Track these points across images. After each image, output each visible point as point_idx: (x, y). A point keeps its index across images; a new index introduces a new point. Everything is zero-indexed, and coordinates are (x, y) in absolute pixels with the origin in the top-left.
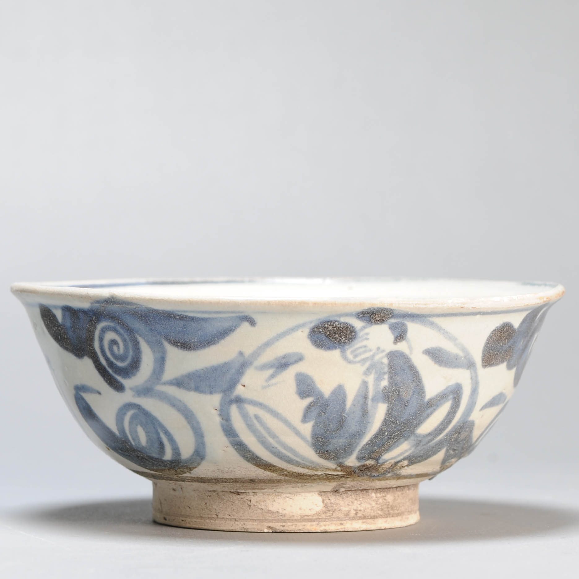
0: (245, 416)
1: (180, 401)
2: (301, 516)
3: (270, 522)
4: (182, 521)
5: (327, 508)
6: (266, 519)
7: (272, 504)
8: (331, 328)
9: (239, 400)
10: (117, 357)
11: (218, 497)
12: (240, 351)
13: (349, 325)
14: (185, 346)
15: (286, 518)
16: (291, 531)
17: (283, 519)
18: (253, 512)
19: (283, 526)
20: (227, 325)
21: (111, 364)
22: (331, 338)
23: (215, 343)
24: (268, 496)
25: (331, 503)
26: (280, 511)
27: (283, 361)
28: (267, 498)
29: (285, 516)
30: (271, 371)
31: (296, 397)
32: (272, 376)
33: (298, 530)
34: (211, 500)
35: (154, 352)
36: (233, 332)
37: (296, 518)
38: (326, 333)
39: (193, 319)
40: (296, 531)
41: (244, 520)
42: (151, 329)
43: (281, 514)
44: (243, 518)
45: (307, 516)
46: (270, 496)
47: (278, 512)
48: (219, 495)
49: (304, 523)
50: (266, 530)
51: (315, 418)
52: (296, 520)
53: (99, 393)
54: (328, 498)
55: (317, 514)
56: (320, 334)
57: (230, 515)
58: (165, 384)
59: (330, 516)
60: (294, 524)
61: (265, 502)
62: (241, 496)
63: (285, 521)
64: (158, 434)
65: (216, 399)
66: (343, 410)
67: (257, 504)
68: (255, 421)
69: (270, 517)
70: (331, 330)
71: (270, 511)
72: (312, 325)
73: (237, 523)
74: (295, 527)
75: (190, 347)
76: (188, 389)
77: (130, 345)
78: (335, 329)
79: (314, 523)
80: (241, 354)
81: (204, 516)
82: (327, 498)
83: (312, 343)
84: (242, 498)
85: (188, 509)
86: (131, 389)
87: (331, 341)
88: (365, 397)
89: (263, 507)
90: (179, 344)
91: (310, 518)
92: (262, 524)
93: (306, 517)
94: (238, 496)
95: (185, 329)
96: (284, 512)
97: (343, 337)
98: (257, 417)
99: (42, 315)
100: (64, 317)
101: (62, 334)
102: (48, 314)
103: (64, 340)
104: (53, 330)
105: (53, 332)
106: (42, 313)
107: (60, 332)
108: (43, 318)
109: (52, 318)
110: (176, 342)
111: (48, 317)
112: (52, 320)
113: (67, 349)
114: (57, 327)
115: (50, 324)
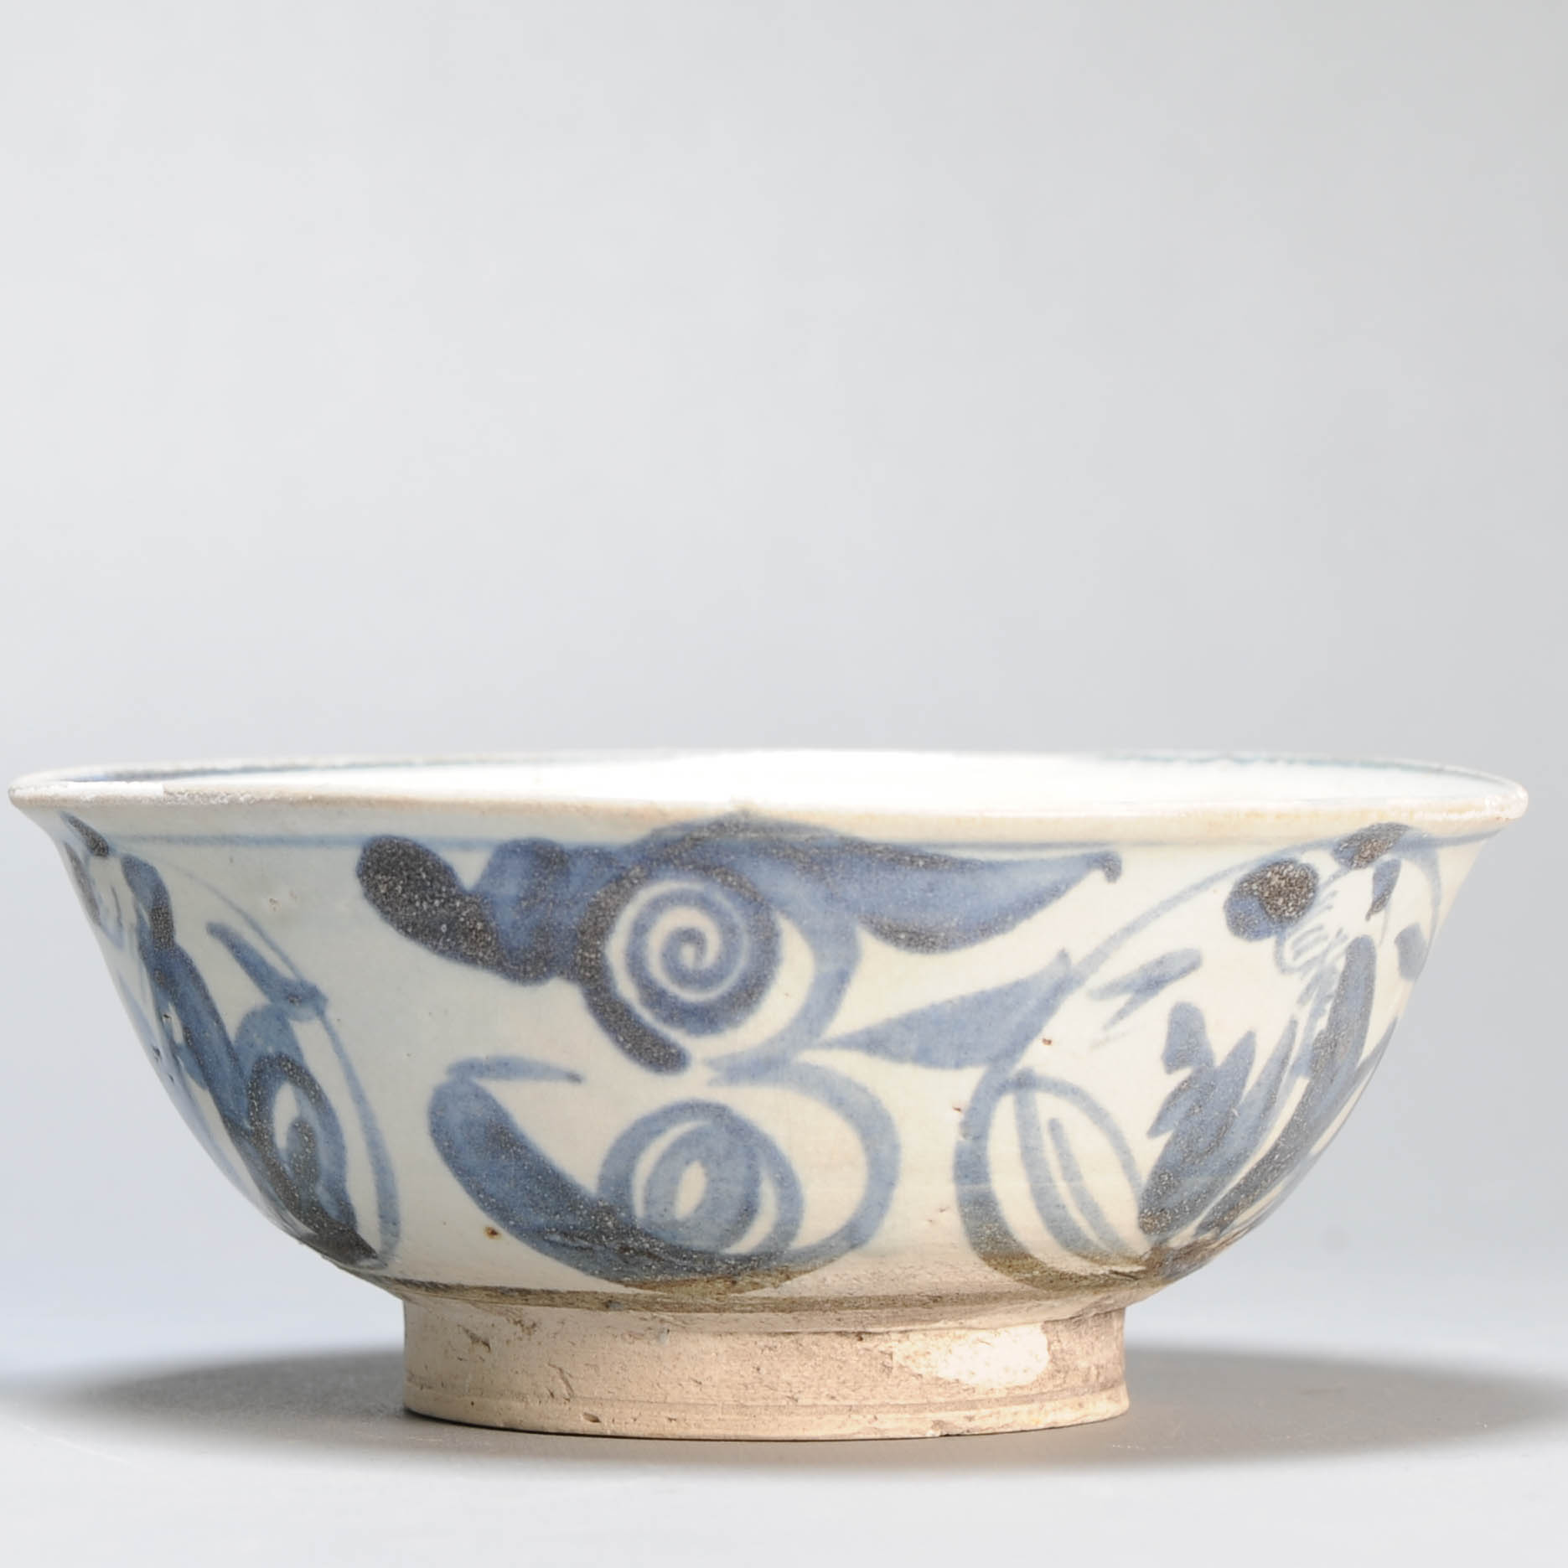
0: (1026, 1124)
1: (864, 1090)
2: (1007, 1389)
3: (940, 1409)
4: (670, 1420)
5: (1059, 1366)
6: (932, 1400)
7: (945, 1360)
8: (1275, 881)
9: (1025, 1083)
10: (683, 977)
11: (797, 1349)
12: (1063, 950)
13: (1312, 872)
14: (919, 939)
15: (976, 1396)
16: (987, 1429)
17: (969, 1399)
18: (898, 1385)
19: (970, 1419)
20: (1046, 879)
21: (655, 997)
22: (1269, 906)
23: (1003, 931)
24: (936, 1339)
25: (1062, 1351)
26: (964, 1378)
27: (1156, 973)
28: (933, 1345)
29: (974, 1392)
30: (1121, 1001)
31: (1160, 1067)
32: (1121, 1014)
33: (1002, 1427)
34: (776, 1359)
35: (820, 958)
36: (1059, 897)
37: (997, 1395)
38: (1262, 893)
39: (962, 866)
40: (997, 1431)
41: (873, 1407)
42: (831, 897)
43: (965, 1387)
44: (871, 1402)
45: (1021, 1388)
46: (940, 1340)
47: (957, 1381)
48: (801, 1345)
49: (1014, 1408)
50: (930, 1433)
51: (1177, 1123)
52: (997, 1400)
53: (574, 1078)
54: (1058, 1336)
55: (1039, 1382)
56: (1249, 897)
57: (833, 1398)
58: (830, 1045)
59: (1061, 1385)
60: (995, 1410)
61: (928, 1357)
62: (868, 1343)
63: (972, 1405)
64: (753, 1181)
65: (966, 1081)
66: (1238, 1095)
67: (909, 1363)
68: (1047, 1138)
69: (939, 1395)
70: (1274, 887)
71: (941, 1379)
72: (1239, 875)
73: (855, 1417)
74: (998, 1418)
75: (934, 943)
76: (898, 1057)
77: (746, 943)
78: (1283, 882)
79: (1035, 1406)
80: (1063, 956)
81: (749, 1403)
82: (1055, 1338)
83: (1228, 921)
84: (867, 1350)
85: (694, 1389)
86: (711, 1063)
87: (1265, 916)
88: (1283, 1062)
89: (922, 1371)
90: (903, 936)
91: (1026, 1392)
92: (921, 1416)
93: (1018, 1392)
94: (859, 1345)
95: (930, 895)
96: (972, 1382)
97: (1290, 904)
98: (1055, 1127)
99: (368, 868)
100: (494, 870)
101: (462, 919)
102: (406, 865)
103: (466, 936)
104: (417, 909)
105: (414, 914)
106: (373, 863)
107: (453, 914)
108: (371, 875)
109: (424, 876)
110: (896, 931)
111: (405, 874)
112: (422, 880)
113: (471, 960)
114: (442, 901)
115: (403, 892)
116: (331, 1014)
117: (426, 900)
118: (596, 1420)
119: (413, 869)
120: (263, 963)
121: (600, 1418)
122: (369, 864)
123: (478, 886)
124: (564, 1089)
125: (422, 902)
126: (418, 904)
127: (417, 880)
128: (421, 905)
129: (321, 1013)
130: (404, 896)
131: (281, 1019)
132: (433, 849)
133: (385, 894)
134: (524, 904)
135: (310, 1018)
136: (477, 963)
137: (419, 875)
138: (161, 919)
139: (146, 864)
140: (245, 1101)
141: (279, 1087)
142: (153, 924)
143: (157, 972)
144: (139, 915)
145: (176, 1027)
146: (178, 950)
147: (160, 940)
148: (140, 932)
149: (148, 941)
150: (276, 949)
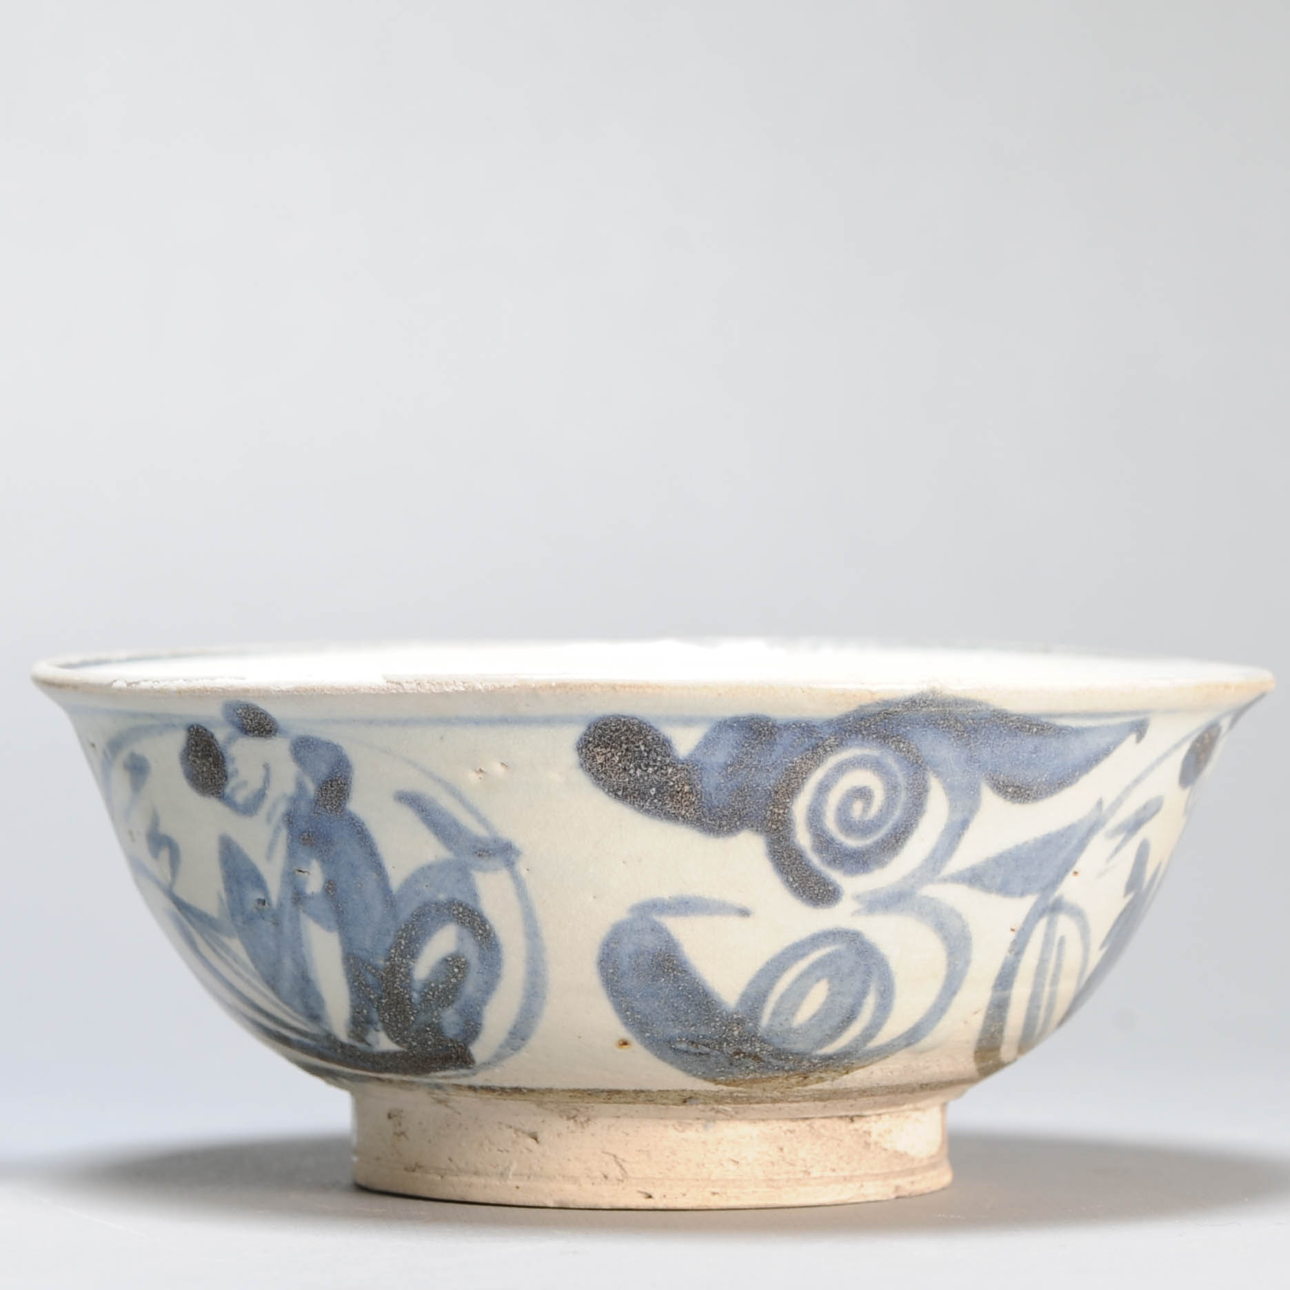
0: (1047, 941)
1: (959, 916)
2: (928, 1158)
3: (897, 1176)
4: (714, 1194)
6: (893, 1170)
7: (900, 1137)
9: (1056, 908)
10: (848, 826)
11: (810, 1131)
12: (1101, 799)
13: (1219, 731)
14: (1018, 792)
15: (915, 1165)
16: (920, 1191)
17: (912, 1167)
18: (874, 1158)
19: (913, 1183)
20: (1103, 742)
21: (824, 843)
22: (1197, 761)
23: (1071, 784)
24: (896, 1119)
26: (909, 1151)
27: (1141, 816)
28: (894, 1125)
29: (914, 1161)
30: (1119, 839)
31: (1122, 892)
32: (1117, 850)
34: (795, 1140)
35: (953, 809)
36: (1108, 756)
37: (923, 1163)
38: (1199, 750)
39: (1060, 732)
41: (859, 1176)
42: (970, 759)
43: (910, 1158)
44: (858, 1173)
45: (933, 1157)
46: (899, 1119)
47: (906, 1153)
48: (813, 1128)
49: (931, 1174)
50: (892, 1196)
51: (1113, 939)
52: (923, 1167)
53: (744, 913)
55: (938, 1152)
56: (1193, 754)
57: (834, 1170)
58: (945, 880)
60: (923, 1175)
61: (891, 1134)
62: (858, 1124)
63: (912, 1172)
64: (863, 994)
65: (1019, 908)
67: (880, 1139)
68: (1054, 951)
69: (897, 1164)
70: (1204, 744)
71: (897, 1152)
72: (1195, 736)
73: (850, 1185)
75: (1028, 795)
76: (987, 889)
77: (903, 797)
78: (1208, 741)
79: (938, 1171)
80: (1100, 803)
81: (776, 1177)
82: (943, 1117)
83: (1180, 773)
84: (856, 1130)
85: (731, 1166)
86: (857, 897)
87: (1194, 768)
89: (888, 1145)
90: (1010, 790)
91: (935, 1160)
92: (887, 1182)
93: (932, 1160)
94: (852, 1126)
95: (1034, 756)
96: (913, 1153)
97: (1204, 758)
99: (589, 742)
100: (708, 743)
101: (671, 783)
102: (627, 739)
103: (672, 797)
104: (630, 775)
105: (627, 780)
106: (594, 738)
107: (664, 779)
108: (591, 749)
109: (643, 748)
110: (1007, 786)
111: (624, 746)
112: (640, 752)
113: (673, 817)
114: (656, 768)
115: (620, 761)
116: (521, 867)
117: (640, 768)
118: (650, 1197)
119: (633, 743)
120: (455, 823)
121: (653, 1195)
122: (591, 739)
123: (691, 755)
124: (735, 921)
125: (636, 770)
126: (632, 772)
127: (635, 752)
128: (635, 773)
129: (510, 865)
130: (620, 765)
131: (463, 872)
132: (656, 726)
133: (601, 764)
134: (730, 769)
135: (496, 869)
136: (678, 820)
137: (638, 747)
138: (333, 789)
139: (329, 743)
140: (389, 941)
141: (441, 927)
142: (320, 794)
143: (306, 834)
144: (300, 786)
145: (314, 881)
146: (348, 815)
147: (325, 807)
148: (294, 800)
149: (304, 808)
150: (473, 811)
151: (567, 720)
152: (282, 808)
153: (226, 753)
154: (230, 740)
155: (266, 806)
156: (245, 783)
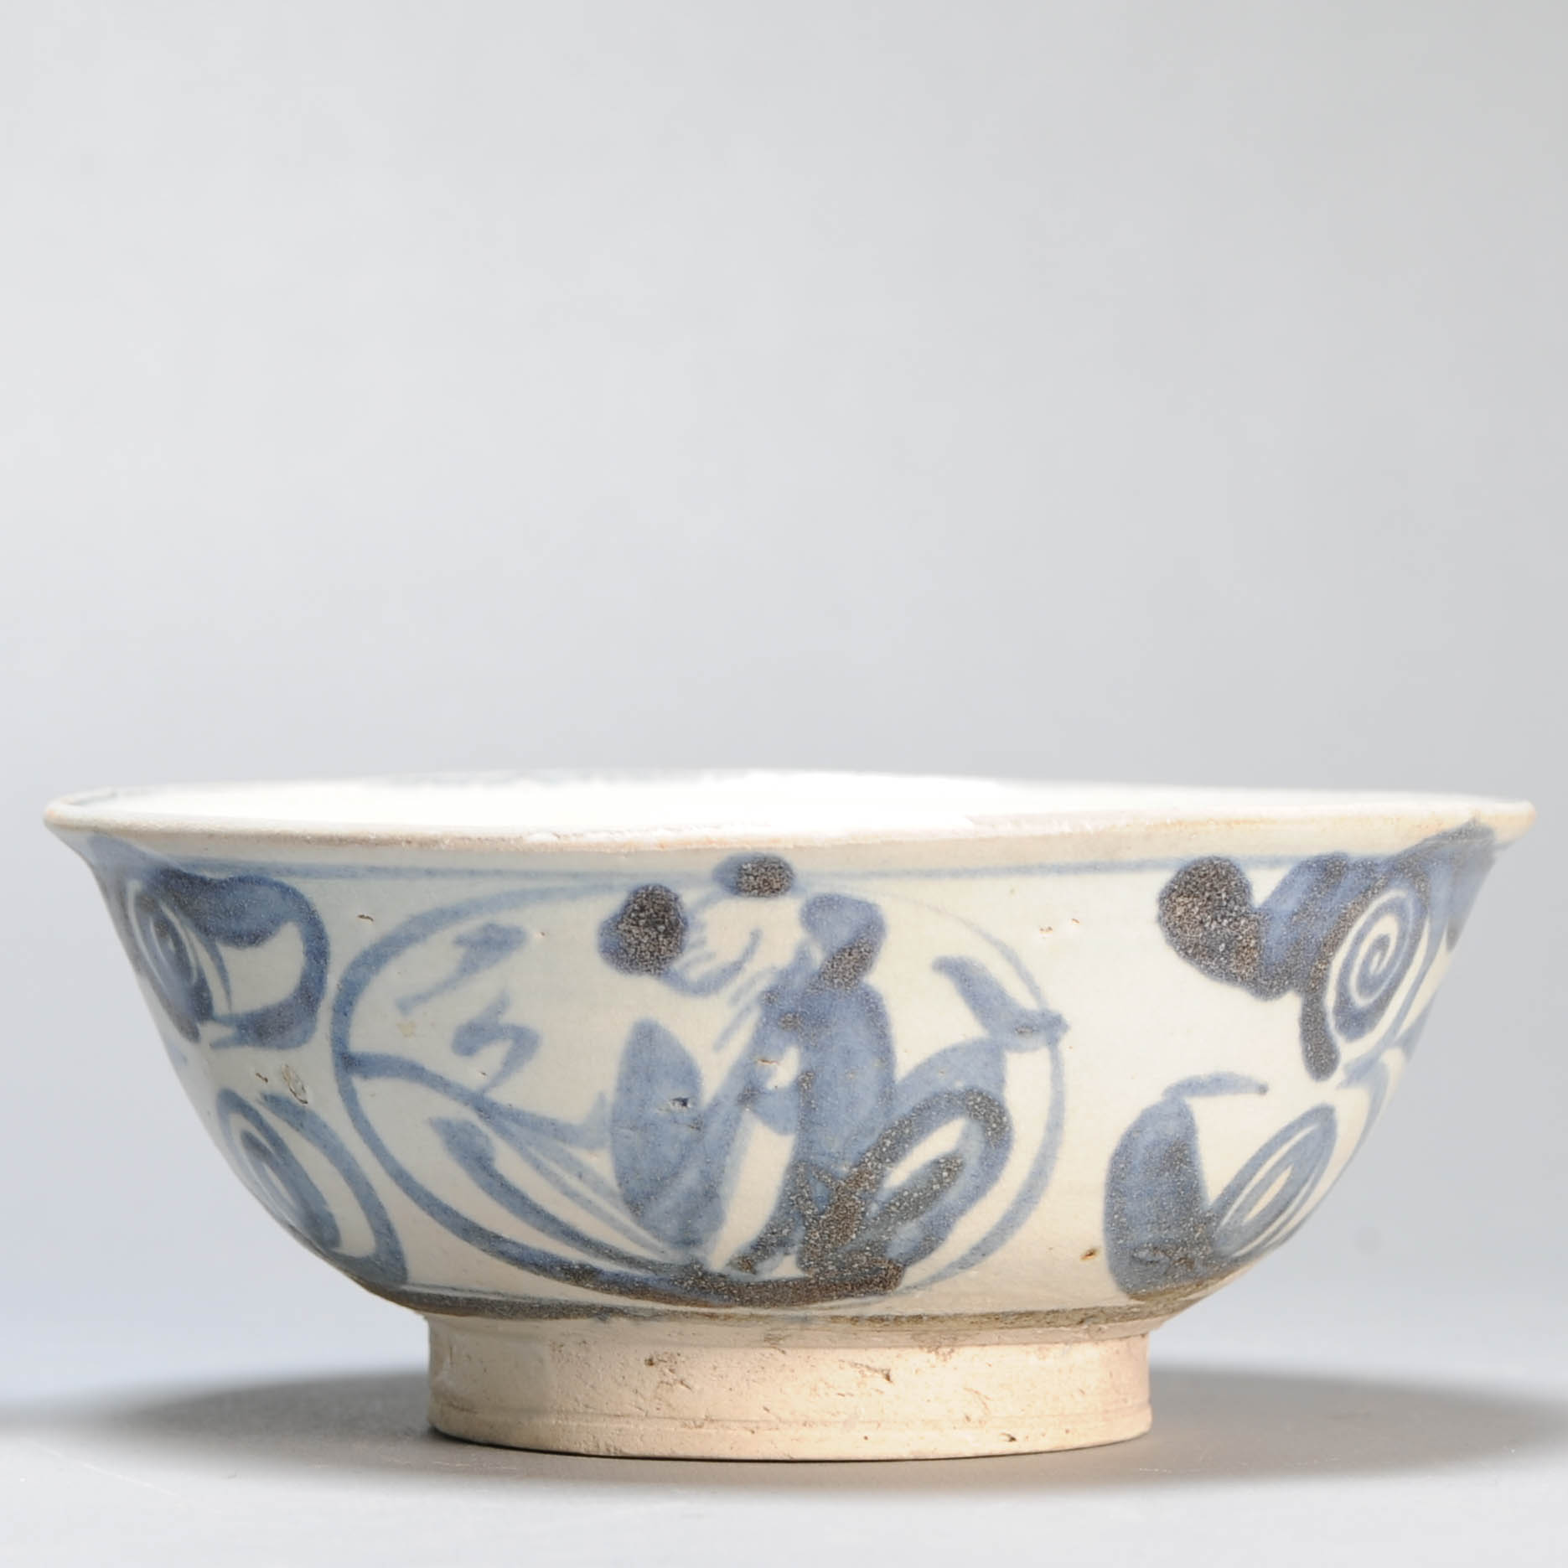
4: (1067, 1431)
10: (1364, 982)
14: (1454, 938)
34: (1120, 1363)
35: (1425, 958)
42: (1450, 900)
58: (1395, 1043)
77: (1406, 946)
81: (1108, 1408)
85: (1079, 1398)
86: (1346, 1067)
99: (1174, 890)
100: (1284, 887)
101: (1241, 937)
102: (1212, 886)
103: (1238, 953)
104: (1205, 929)
105: (1200, 935)
106: (1180, 886)
107: (1235, 933)
108: (1173, 898)
109: (1224, 896)
111: (1207, 894)
112: (1221, 900)
113: (1231, 978)
114: (1231, 920)
115: (1198, 913)
116: (1065, 1044)
117: (1216, 920)
118: (1013, 1439)
119: (1216, 890)
120: (1001, 994)
121: (1017, 1437)
122: (1176, 887)
123: (1265, 904)
124: (1251, 1100)
125: (1212, 922)
126: (1207, 925)
127: (1215, 900)
128: (1210, 926)
129: (1053, 1042)
130: (1198, 917)
131: (992, 1054)
132: (1243, 869)
133: (1180, 917)
134: (1295, 918)
135: (1035, 1049)
136: (1237, 981)
137: (1219, 895)
138: (851, 958)
139: (859, 903)
140: (869, 1142)
141: (946, 1123)
142: (830, 965)
143: (790, 1015)
144: (802, 956)
145: (785, 1070)
146: (862, 989)
147: (832, 981)
148: (786, 975)
149: (798, 982)
150: (1027, 978)
151: (1157, 865)
152: (763, 985)
153: (693, 918)
154: (706, 902)
155: (740, 980)
156: (710, 956)
